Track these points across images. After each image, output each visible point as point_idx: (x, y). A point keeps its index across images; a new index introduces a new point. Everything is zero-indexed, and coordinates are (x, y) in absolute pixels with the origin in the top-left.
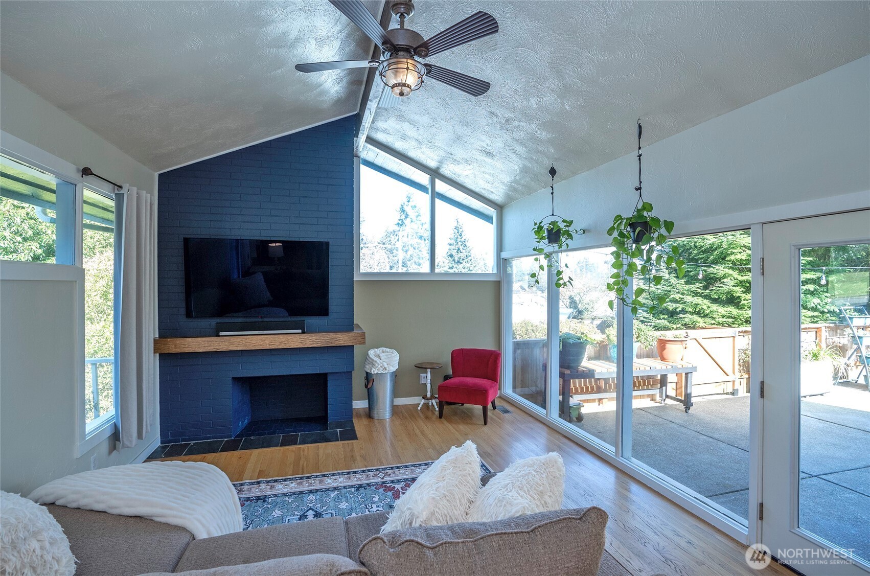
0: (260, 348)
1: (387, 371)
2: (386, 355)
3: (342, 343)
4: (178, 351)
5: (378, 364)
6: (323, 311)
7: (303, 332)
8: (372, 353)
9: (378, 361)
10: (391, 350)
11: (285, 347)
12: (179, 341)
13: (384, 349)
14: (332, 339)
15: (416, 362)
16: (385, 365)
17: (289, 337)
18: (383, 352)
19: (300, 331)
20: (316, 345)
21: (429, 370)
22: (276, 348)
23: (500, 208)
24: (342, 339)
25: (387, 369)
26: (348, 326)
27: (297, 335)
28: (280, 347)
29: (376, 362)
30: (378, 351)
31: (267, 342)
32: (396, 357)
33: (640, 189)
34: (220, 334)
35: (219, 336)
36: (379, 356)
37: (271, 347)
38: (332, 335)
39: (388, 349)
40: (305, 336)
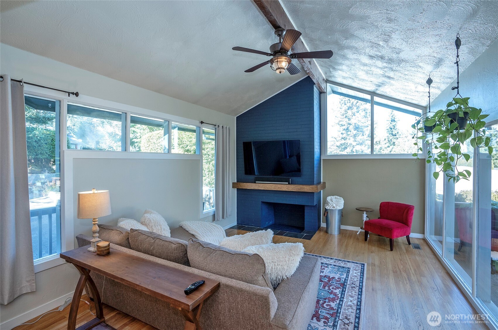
0: (270, 189)
1: (335, 209)
2: (336, 200)
3: (306, 190)
5: (330, 204)
6: (299, 174)
7: (289, 184)
8: (329, 198)
9: (331, 202)
10: (340, 198)
11: (280, 190)
12: (244, 184)
13: (337, 196)
14: (301, 188)
15: (357, 207)
16: (334, 205)
17: (282, 185)
18: (335, 198)
19: (287, 183)
20: (294, 191)
21: (365, 212)
22: (277, 190)
23: (425, 109)
25: (336, 207)
26: (312, 182)
27: (285, 185)
28: (278, 190)
29: (329, 203)
30: (333, 197)
31: (273, 187)
32: (342, 201)
34: (256, 182)
35: (255, 183)
36: (332, 200)
37: (275, 189)
38: (301, 186)
39: (339, 197)
40: (289, 186)
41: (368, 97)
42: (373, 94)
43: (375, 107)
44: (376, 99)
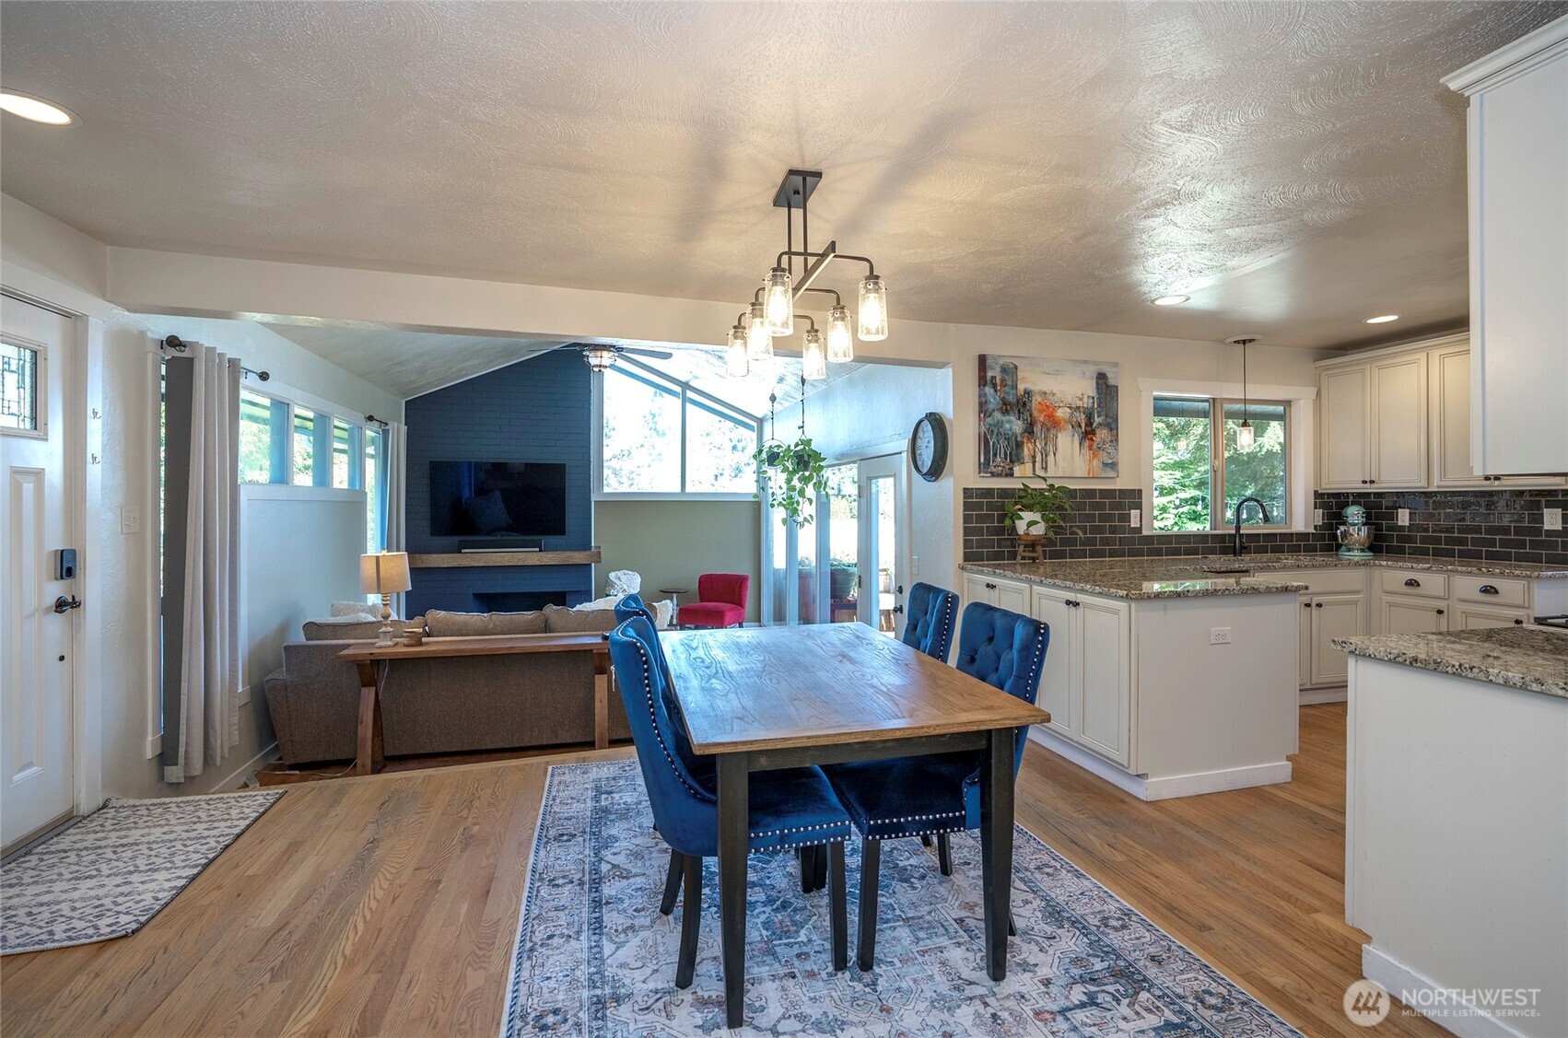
0: (500, 564)
1: (626, 594)
2: (627, 578)
3: (578, 561)
4: (425, 566)
5: (618, 587)
6: (560, 530)
7: (541, 551)
8: (612, 576)
9: (618, 582)
10: (634, 574)
11: (523, 564)
12: (425, 557)
13: (626, 571)
14: (568, 557)
15: (662, 589)
16: (625, 587)
17: (527, 554)
18: (624, 574)
19: (538, 549)
20: (553, 563)
21: (675, 595)
22: (514, 565)
23: (761, 421)
24: (578, 557)
25: (628, 592)
26: (586, 546)
27: (534, 553)
28: (518, 564)
29: (616, 584)
30: (620, 572)
31: (506, 559)
32: (638, 579)
33: (802, 427)
34: (462, 551)
35: (461, 553)
36: (619, 579)
37: (510, 564)
38: (568, 554)
39: (630, 572)
40: (543, 554)
41: (678, 389)
42: (685, 386)
43: (689, 406)
44: (690, 394)
